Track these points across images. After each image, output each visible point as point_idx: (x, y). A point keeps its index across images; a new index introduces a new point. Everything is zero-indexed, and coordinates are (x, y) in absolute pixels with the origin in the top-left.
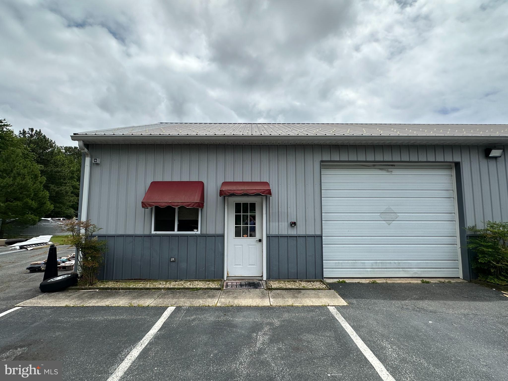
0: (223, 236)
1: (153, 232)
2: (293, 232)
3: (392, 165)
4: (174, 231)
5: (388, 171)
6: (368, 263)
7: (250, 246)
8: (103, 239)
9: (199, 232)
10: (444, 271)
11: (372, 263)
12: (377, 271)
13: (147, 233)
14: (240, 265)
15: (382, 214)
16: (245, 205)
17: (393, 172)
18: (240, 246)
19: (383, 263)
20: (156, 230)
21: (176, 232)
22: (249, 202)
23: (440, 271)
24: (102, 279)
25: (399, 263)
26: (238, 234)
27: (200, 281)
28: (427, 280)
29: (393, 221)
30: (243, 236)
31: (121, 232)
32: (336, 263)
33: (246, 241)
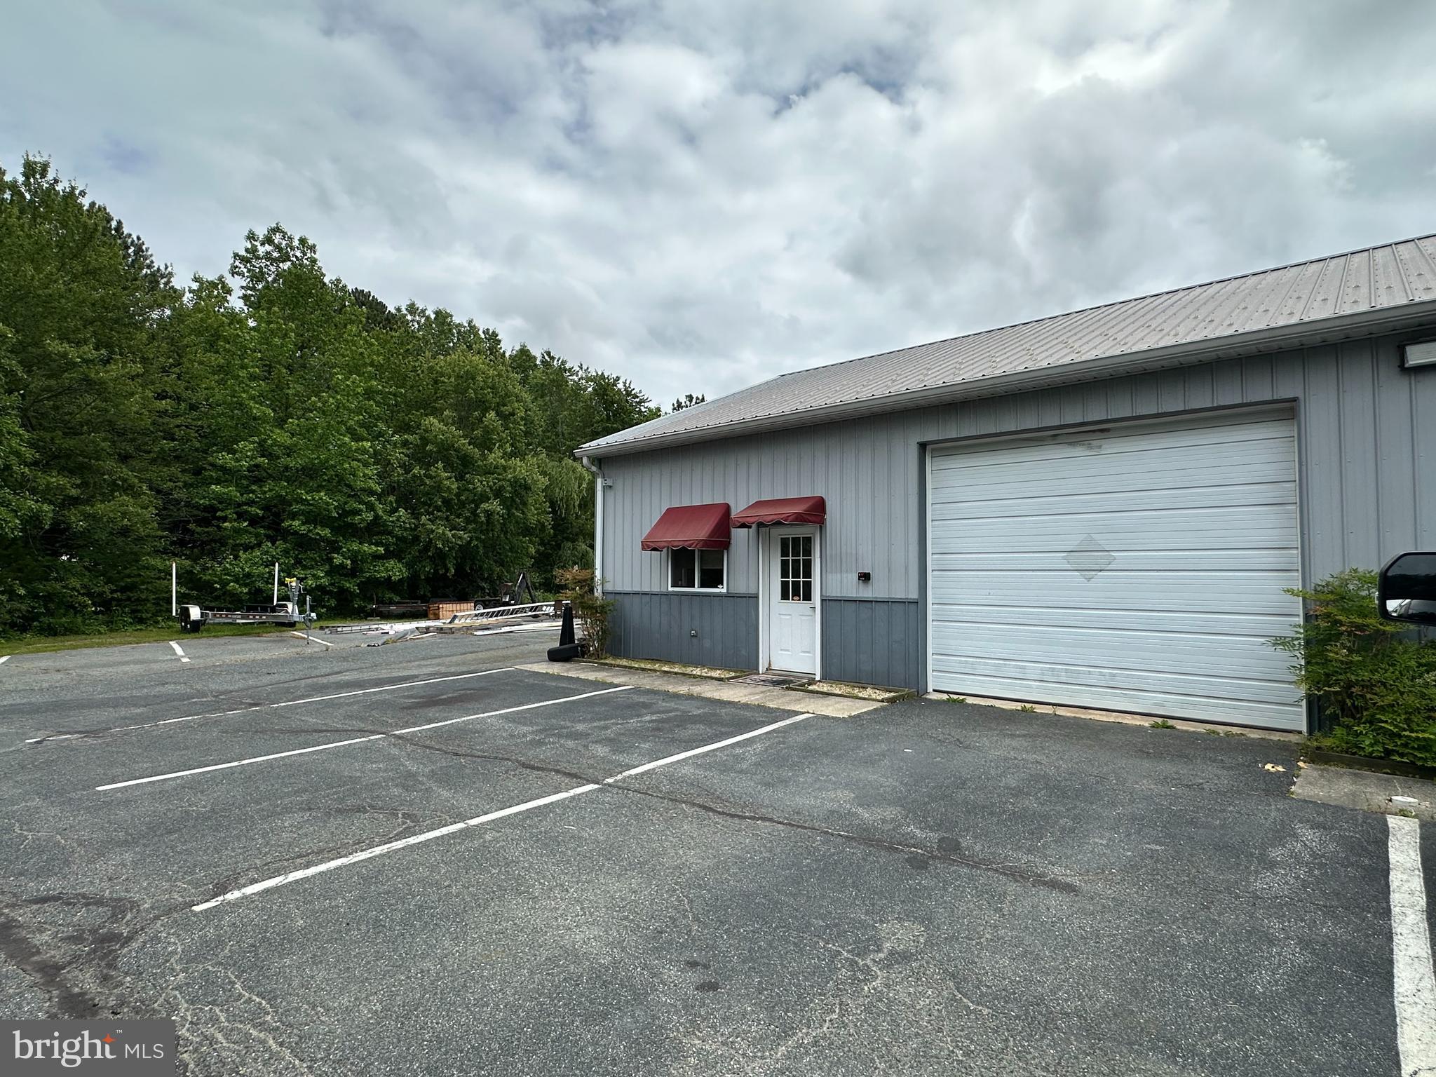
0: (757, 597)
1: (671, 589)
2: (867, 593)
3: (1102, 431)
4: (694, 587)
5: (1090, 447)
6: (1033, 670)
7: (804, 618)
8: (618, 597)
9: (724, 590)
10: (1250, 709)
11: (1042, 669)
12: (1053, 689)
13: (664, 590)
14: (788, 650)
15: (1072, 554)
16: (796, 541)
17: (1104, 446)
18: (788, 617)
19: (1072, 671)
20: (673, 586)
21: (696, 589)
22: (791, 536)
23: (1235, 707)
24: (617, 655)
25: (1114, 675)
26: (785, 596)
27: (725, 670)
28: (1171, 722)
29: (1101, 570)
30: (793, 600)
31: (637, 589)
32: (960, 662)
33: (796, 607)
